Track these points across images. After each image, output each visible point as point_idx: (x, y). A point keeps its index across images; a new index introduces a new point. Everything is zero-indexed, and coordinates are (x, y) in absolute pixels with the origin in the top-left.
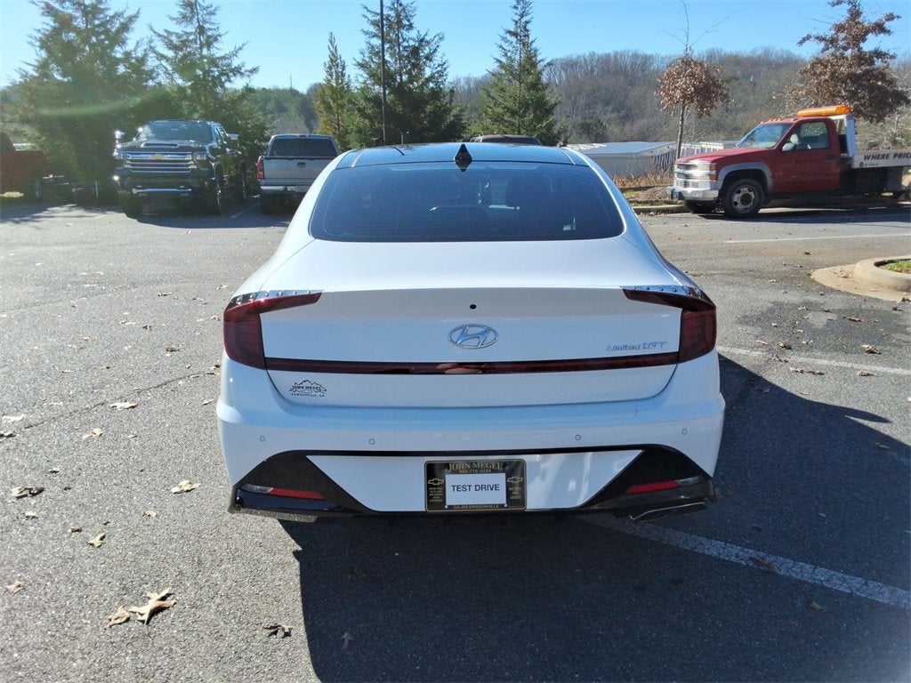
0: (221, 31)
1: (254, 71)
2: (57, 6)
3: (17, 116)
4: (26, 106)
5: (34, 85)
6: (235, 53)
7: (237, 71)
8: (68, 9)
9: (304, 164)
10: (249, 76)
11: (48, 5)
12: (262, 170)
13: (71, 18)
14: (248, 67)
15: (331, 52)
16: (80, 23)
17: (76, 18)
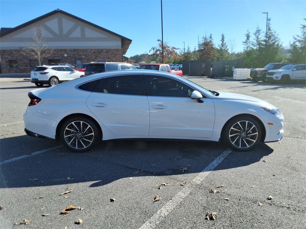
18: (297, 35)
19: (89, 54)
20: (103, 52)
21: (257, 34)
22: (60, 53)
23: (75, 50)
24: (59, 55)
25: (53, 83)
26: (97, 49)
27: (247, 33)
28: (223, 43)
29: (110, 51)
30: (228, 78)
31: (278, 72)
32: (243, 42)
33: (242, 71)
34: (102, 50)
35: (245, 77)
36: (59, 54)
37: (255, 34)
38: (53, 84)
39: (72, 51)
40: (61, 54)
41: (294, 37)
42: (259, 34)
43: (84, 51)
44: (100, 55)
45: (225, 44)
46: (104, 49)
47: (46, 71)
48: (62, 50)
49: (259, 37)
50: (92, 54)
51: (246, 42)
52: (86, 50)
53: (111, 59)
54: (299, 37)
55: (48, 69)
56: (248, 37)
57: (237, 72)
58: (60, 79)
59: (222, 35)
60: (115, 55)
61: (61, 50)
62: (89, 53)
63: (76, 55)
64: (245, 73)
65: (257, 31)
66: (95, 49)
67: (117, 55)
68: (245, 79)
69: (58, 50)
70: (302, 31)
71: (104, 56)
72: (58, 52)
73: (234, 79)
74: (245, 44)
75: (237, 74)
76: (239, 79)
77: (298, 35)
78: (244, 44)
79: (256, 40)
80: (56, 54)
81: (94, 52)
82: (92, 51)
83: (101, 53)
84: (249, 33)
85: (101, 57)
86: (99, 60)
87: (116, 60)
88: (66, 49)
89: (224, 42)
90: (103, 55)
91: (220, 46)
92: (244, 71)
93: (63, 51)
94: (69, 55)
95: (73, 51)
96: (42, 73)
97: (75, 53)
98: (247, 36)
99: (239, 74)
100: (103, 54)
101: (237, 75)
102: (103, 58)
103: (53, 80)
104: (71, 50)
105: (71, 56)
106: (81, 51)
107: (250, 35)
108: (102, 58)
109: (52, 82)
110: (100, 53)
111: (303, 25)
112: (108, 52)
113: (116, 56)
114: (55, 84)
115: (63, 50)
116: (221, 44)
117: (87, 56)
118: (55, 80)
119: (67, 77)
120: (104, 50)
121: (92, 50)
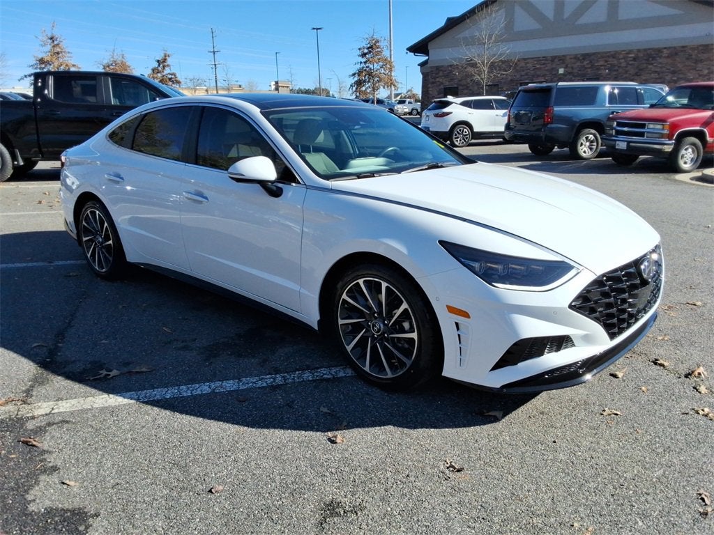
19: (621, 63)
20: (660, 57)
22: (549, 66)
23: (585, 56)
24: (547, 70)
25: (458, 138)
26: (645, 50)
29: (682, 51)
34: (659, 51)
36: (546, 68)
38: (459, 140)
39: (578, 59)
40: (553, 69)
43: (608, 56)
44: (652, 64)
46: (665, 48)
47: (446, 110)
48: (556, 57)
50: (628, 64)
52: (614, 55)
53: (682, 73)
55: (454, 104)
58: (476, 129)
60: (697, 61)
61: (553, 59)
62: (623, 60)
63: (586, 68)
66: (639, 51)
67: (701, 61)
69: (546, 60)
71: (661, 68)
72: (544, 64)
80: (540, 69)
81: (634, 59)
82: (630, 56)
83: (654, 58)
85: (653, 69)
86: (644, 80)
87: (697, 76)
88: (563, 56)
90: (660, 63)
93: (556, 60)
94: (570, 70)
95: (581, 58)
96: (436, 115)
97: (585, 63)
100: (660, 61)
102: (659, 74)
103: (460, 130)
104: (576, 58)
105: (575, 71)
106: (603, 57)
108: (656, 72)
109: (456, 135)
110: (651, 59)
112: (676, 54)
113: (700, 66)
114: (463, 139)
115: (559, 57)
117: (616, 68)
118: (465, 130)
119: (495, 124)
120: (665, 50)
121: (630, 52)
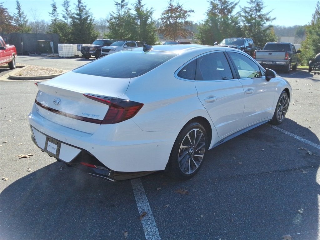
0: (264, 5)
1: (275, 19)
2: (213, 2)
3: (196, 37)
4: (199, 34)
5: (202, 27)
6: (268, 14)
7: (268, 20)
8: (217, 2)
9: (271, 53)
10: (271, 21)
11: (212, 2)
12: (255, 55)
13: (217, 5)
14: (272, 18)
15: (317, 9)
16: (220, 7)
17: (219, 5)
18: (112, 12)
21: (66, 6)
27: (52, 3)
28: (19, 11)
30: (50, 55)
31: (113, 49)
32: (51, 14)
33: (69, 47)
35: (72, 54)
37: (64, 5)
41: (110, 14)
42: (69, 6)
45: (23, 13)
49: (68, 9)
51: (53, 14)
54: (114, 13)
56: (55, 8)
57: (63, 48)
59: (17, 2)
64: (72, 50)
65: (65, 1)
68: (72, 56)
70: (117, 8)
73: (61, 56)
74: (53, 16)
75: (64, 50)
76: (67, 56)
77: (114, 12)
78: (51, 15)
79: (65, 12)
84: (55, 3)
89: (21, 11)
91: (16, 16)
92: (70, 47)
98: (53, 7)
99: (66, 50)
101: (64, 52)
107: (57, 6)
111: (116, 2)
116: (18, 13)
